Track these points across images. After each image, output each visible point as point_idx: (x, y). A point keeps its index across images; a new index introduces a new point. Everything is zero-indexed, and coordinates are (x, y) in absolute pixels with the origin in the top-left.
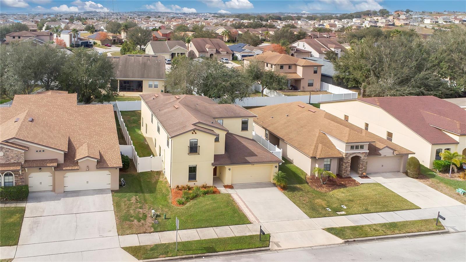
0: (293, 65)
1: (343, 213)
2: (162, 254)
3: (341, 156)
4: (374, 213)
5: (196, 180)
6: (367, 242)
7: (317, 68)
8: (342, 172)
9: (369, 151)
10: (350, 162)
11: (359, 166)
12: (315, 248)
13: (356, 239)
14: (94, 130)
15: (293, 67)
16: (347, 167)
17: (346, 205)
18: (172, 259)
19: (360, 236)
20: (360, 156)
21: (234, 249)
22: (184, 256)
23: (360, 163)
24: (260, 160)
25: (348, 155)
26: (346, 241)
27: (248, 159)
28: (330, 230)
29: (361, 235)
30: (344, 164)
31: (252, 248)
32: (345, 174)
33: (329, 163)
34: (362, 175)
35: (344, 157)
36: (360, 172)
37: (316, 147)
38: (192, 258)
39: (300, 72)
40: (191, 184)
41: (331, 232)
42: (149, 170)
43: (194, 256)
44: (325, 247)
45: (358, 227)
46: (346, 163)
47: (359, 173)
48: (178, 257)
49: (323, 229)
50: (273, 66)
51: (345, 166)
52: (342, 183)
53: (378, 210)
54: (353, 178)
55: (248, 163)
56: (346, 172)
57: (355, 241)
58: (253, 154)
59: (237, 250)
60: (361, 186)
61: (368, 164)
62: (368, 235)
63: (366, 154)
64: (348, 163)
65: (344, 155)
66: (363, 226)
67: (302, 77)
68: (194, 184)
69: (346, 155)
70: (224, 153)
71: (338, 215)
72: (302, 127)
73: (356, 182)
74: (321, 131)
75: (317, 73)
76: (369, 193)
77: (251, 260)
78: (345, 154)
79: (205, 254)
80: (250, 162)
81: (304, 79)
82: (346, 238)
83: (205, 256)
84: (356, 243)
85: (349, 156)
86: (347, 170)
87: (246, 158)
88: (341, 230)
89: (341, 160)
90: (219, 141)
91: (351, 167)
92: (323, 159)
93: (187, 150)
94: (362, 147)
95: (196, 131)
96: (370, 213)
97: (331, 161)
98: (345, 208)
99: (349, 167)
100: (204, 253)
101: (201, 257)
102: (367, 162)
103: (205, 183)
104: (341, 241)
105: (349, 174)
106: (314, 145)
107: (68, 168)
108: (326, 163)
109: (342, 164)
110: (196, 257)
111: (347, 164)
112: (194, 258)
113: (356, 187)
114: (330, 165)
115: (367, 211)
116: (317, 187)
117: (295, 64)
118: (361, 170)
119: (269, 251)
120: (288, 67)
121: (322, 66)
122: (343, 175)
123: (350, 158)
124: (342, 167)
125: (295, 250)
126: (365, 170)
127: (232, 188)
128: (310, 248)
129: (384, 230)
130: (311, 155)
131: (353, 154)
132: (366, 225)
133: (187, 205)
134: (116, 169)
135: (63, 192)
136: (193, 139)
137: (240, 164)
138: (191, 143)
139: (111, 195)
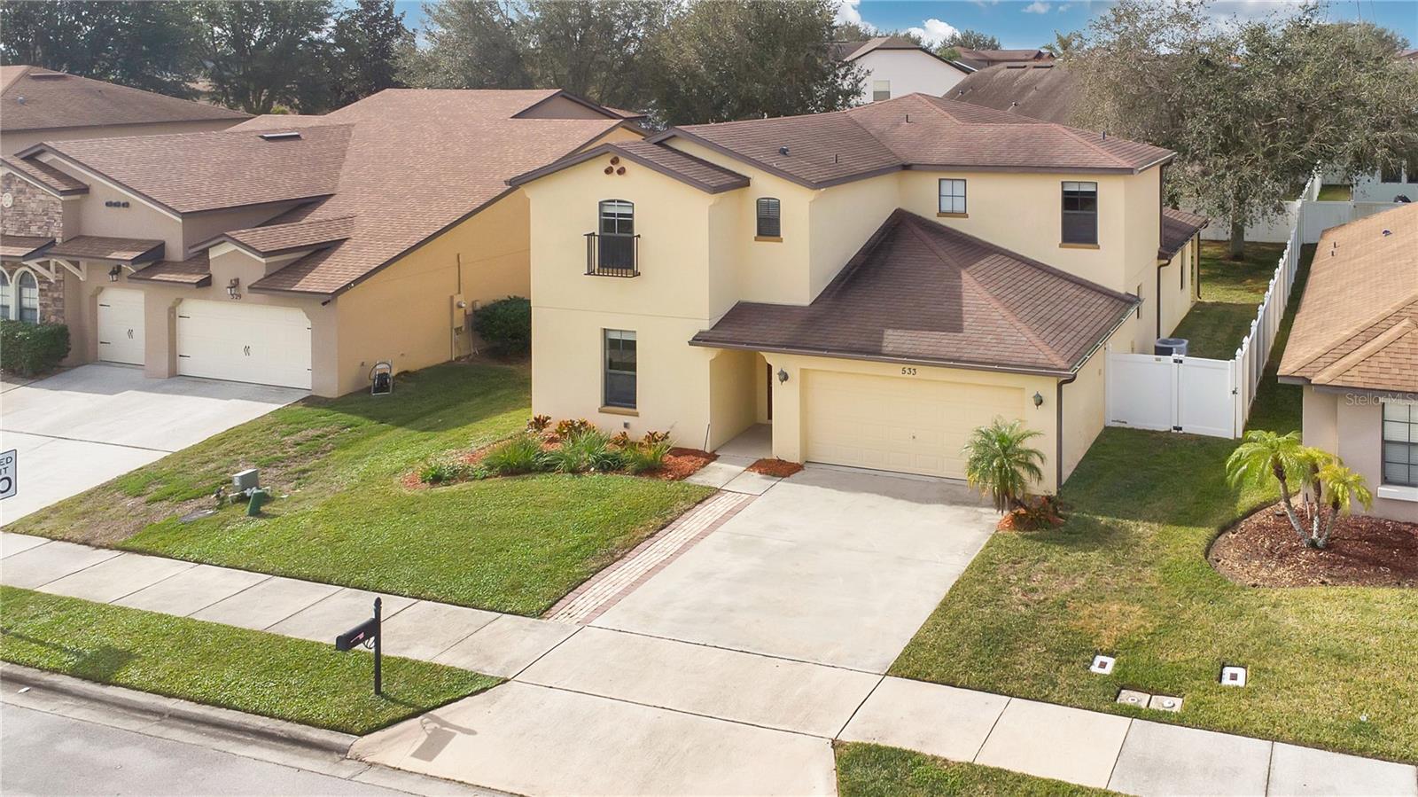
1: (1169, 703)
5: (635, 408)
21: (195, 692)
24: (949, 350)
40: (612, 423)
41: (859, 771)
49: (836, 746)
59: (199, 701)
68: (626, 425)
70: (807, 302)
90: (782, 236)
95: (624, 162)
98: (1237, 682)
119: (335, 756)
127: (775, 476)
133: (441, 489)
134: (324, 304)
135: (167, 376)
136: (614, 201)
137: (824, 350)
138: (607, 223)
139: (277, 407)
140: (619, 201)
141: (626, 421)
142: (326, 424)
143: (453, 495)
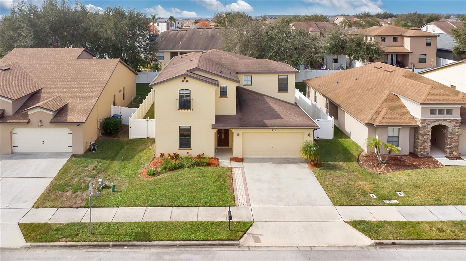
0: (398, 37)
1: (395, 202)
2: (66, 237)
3: (414, 124)
4: (450, 205)
5: (190, 147)
6: (416, 247)
7: (431, 40)
8: (418, 149)
9: (461, 118)
10: (430, 133)
11: (446, 141)
12: (317, 248)
13: (397, 242)
14: (79, 83)
15: (399, 39)
16: (424, 142)
17: (405, 192)
18: (76, 246)
19: (408, 237)
20: (448, 126)
21: (181, 238)
22: (96, 243)
23: (447, 136)
24: (285, 124)
25: (426, 122)
26: (377, 243)
27: (268, 122)
28: (357, 224)
29: (410, 235)
30: (420, 137)
31: (209, 240)
32: (422, 152)
33: (396, 134)
34: (452, 155)
35: (420, 125)
36: (448, 150)
37: (378, 112)
38: (108, 246)
39: (407, 45)
40: (183, 153)
41: (359, 226)
42: (145, 137)
43: (111, 243)
44: (337, 248)
45: (410, 223)
46: (423, 135)
47: (446, 152)
48: (87, 243)
49: (347, 222)
50: (373, 38)
51: (421, 140)
52: (415, 163)
53: (457, 201)
54: (436, 158)
55: (265, 127)
56: (424, 149)
57: (394, 244)
58: (277, 116)
59: (184, 241)
60: (444, 169)
61: (460, 138)
62: (423, 237)
63: (457, 123)
64: (425, 135)
65: (419, 123)
66: (419, 223)
67: (409, 50)
68: (188, 153)
69: (422, 123)
70: (235, 114)
71: (385, 205)
72: (369, 90)
73: (438, 163)
74: (392, 93)
75: (430, 46)
76: (453, 179)
77: (197, 257)
78: (420, 121)
79: (131, 243)
80: (269, 125)
81: (412, 52)
82: (379, 238)
83: (128, 246)
84: (395, 247)
85: (428, 125)
86: (425, 146)
87: (264, 121)
88: (377, 225)
89: (415, 129)
90: (228, 96)
91: (432, 141)
92: (386, 127)
93: (175, 104)
94: (449, 112)
95: (187, 78)
96: (442, 205)
97: (399, 132)
98: (403, 195)
99: (429, 141)
100: (130, 241)
101: (122, 246)
102: (459, 136)
103: (203, 152)
104: (368, 241)
105: (429, 153)
106: (376, 108)
107: (15, 121)
108: (391, 134)
109: (418, 137)
110: (114, 246)
111: (425, 137)
112: (111, 246)
113: (436, 169)
114: (398, 137)
115: (438, 202)
116: (370, 167)
117: (401, 36)
118: (449, 147)
119: (237, 246)
120: (392, 39)
121: (438, 36)
122: (419, 154)
123: (429, 128)
124: (418, 142)
125: (282, 249)
126: (457, 147)
127: (240, 162)
128: (309, 249)
129: (455, 230)
130: (366, 122)
131: (434, 122)
132: (425, 222)
134: (78, 126)
135: (11, 154)
136: (184, 90)
137: (252, 127)
138: (181, 96)
139: (67, 159)
140: (185, 90)
141: (188, 151)
142: (92, 164)
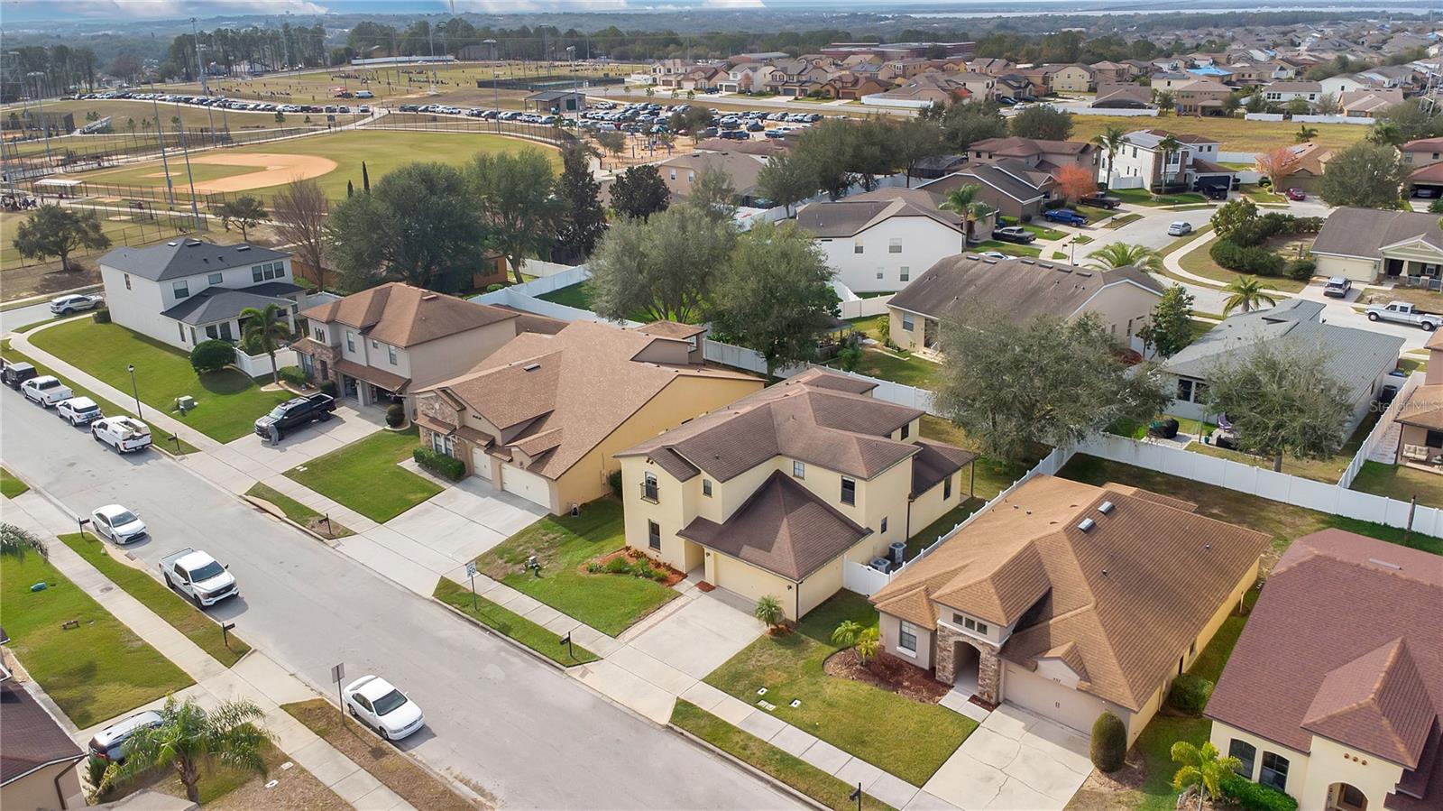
1: (770, 707)
3: (930, 626)
4: (817, 737)
5: (660, 550)
9: (998, 646)
10: (952, 650)
13: (687, 734)
16: (945, 660)
19: (703, 735)
22: (472, 619)
23: (980, 665)
25: (946, 631)
26: (668, 726)
27: (746, 550)
28: (681, 704)
29: (707, 735)
30: (938, 650)
32: (939, 674)
35: (938, 632)
40: (652, 553)
43: (481, 624)
48: (467, 616)
49: (678, 699)
51: (939, 655)
53: (832, 738)
56: (944, 670)
57: (682, 734)
58: (766, 546)
63: (993, 651)
64: (945, 649)
68: (658, 556)
69: (940, 630)
70: (721, 523)
71: (753, 704)
82: (676, 723)
83: (491, 632)
85: (949, 635)
86: (945, 666)
88: (697, 714)
90: (710, 494)
94: (983, 629)
95: (652, 460)
96: (809, 733)
97: (917, 631)
98: (795, 705)
99: (951, 661)
100: (494, 629)
103: (672, 561)
105: (950, 679)
107: (498, 455)
108: (906, 630)
111: (944, 653)
112: (479, 626)
114: (916, 639)
115: (809, 728)
119: (559, 671)
123: (951, 642)
131: (958, 635)
133: (592, 575)
135: (500, 491)
138: (649, 481)
139: (540, 518)
140: (652, 475)
141: (656, 554)
142: (557, 532)
143: (595, 580)
